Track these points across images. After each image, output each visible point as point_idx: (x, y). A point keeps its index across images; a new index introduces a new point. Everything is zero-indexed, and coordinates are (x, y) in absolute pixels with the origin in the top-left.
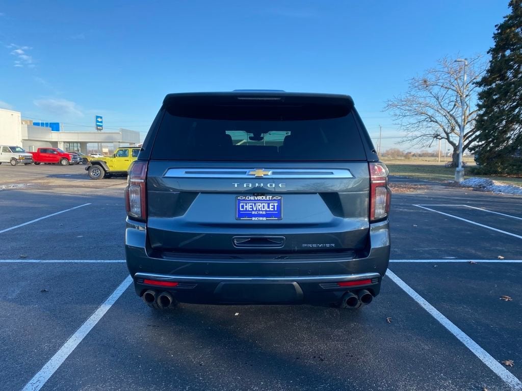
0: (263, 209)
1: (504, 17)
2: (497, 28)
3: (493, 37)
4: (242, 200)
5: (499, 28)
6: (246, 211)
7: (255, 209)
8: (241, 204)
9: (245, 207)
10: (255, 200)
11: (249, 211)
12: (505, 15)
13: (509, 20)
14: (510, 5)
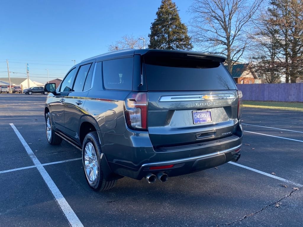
0: (204, 117)
1: (155, 20)
2: (152, 24)
3: (150, 29)
4: (195, 113)
5: (153, 24)
6: (198, 119)
7: (201, 117)
8: (195, 115)
9: (197, 116)
10: (201, 112)
11: (199, 119)
12: (155, 19)
13: (157, 21)
14: (156, 14)
